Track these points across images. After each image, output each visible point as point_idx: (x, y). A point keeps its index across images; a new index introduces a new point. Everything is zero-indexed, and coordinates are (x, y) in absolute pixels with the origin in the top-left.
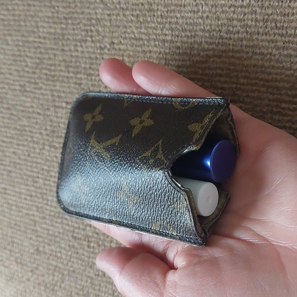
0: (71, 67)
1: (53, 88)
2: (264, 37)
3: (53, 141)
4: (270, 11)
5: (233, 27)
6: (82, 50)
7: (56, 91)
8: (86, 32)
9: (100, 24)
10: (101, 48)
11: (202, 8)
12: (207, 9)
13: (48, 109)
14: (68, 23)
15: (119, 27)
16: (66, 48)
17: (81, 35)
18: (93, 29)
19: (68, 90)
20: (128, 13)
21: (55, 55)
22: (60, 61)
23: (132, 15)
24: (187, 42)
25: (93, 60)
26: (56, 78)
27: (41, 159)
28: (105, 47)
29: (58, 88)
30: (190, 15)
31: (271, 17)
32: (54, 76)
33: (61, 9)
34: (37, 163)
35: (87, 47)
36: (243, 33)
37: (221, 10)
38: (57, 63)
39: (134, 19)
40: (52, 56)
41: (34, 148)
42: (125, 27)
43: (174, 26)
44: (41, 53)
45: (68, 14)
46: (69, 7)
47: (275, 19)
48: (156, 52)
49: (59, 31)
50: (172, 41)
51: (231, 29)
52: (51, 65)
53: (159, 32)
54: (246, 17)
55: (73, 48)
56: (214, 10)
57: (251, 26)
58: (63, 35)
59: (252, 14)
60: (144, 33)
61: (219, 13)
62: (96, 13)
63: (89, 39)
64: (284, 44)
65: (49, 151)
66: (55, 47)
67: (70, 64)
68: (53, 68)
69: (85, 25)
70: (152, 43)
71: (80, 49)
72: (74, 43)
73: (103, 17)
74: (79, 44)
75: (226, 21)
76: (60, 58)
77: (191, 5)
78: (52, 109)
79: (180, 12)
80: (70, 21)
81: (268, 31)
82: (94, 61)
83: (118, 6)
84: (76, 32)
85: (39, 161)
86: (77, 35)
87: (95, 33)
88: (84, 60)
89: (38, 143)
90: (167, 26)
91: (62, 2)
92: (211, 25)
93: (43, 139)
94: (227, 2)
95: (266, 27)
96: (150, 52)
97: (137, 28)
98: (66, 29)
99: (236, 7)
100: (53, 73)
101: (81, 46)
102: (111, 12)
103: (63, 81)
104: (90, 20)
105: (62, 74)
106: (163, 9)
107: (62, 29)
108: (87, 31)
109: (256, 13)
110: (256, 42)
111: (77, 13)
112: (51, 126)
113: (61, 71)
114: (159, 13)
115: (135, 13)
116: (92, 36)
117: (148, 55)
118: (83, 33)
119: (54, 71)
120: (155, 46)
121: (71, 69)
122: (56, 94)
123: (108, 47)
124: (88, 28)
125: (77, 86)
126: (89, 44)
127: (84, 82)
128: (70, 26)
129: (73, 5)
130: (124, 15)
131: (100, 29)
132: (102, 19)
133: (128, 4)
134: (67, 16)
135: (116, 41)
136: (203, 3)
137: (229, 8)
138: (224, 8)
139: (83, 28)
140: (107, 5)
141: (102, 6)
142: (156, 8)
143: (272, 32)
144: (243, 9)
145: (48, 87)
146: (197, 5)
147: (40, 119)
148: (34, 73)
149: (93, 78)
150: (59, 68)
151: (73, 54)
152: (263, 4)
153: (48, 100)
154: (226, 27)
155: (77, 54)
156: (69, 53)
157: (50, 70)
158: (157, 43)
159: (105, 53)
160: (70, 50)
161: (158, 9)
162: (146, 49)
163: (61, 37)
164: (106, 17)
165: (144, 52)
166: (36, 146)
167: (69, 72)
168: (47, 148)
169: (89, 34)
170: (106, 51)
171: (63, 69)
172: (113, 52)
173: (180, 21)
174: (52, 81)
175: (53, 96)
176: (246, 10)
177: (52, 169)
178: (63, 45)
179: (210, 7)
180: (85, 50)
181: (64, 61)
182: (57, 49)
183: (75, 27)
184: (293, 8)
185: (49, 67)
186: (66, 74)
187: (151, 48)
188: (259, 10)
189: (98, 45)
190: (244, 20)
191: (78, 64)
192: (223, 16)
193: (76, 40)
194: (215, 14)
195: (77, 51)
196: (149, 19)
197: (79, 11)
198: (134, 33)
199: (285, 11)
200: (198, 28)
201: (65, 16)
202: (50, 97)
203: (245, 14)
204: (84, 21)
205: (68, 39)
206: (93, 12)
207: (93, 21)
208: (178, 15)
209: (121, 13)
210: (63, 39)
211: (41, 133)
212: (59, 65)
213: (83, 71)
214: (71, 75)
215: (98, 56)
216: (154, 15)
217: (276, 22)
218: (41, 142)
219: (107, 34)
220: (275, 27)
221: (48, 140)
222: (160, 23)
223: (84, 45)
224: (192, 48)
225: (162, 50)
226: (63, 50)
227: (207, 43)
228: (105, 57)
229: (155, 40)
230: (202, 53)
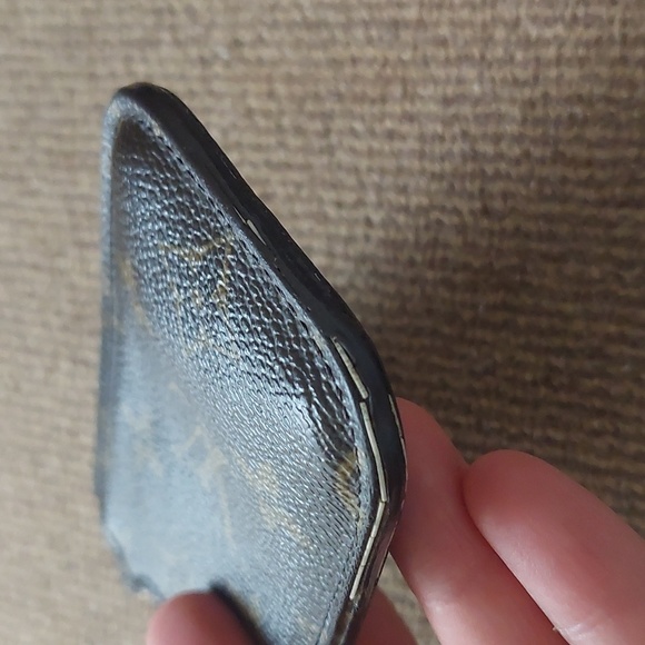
7: (83, 198)
8: (156, 18)
10: (203, 62)
13: (60, 254)
16: (101, 70)
17: (143, 27)
21: (71, 92)
22: (86, 109)
24: (471, 24)
26: (77, 161)
28: (216, 57)
32: (70, 155)
35: (161, 62)
38: (79, 115)
40: (62, 97)
41: (30, 367)
44: (30, 89)
48: (372, 62)
49: (77, 20)
50: (421, 24)
58: (89, 30)
63: (166, 36)
65: (72, 375)
68: (66, 131)
70: (359, 33)
72: (122, 52)
74: (136, 54)
76: (86, 100)
78: (73, 252)
84: (127, 18)
85: (46, 403)
86: (130, 27)
87: (182, 19)
89: (39, 352)
93: (52, 340)
96: (354, 61)
98: (96, 12)
100: (67, 147)
101: (145, 60)
107: (86, 12)
108: (159, 12)
112: (73, 302)
116: (173, 28)
117: (348, 70)
118: (148, 21)
119: (71, 139)
120: (370, 41)
122: (80, 207)
123: (226, 56)
126: (166, 51)
135: (246, 36)
139: (147, 4)
145: (57, 190)
148: (14, 149)
150: (85, 130)
157: (58, 137)
158: (374, 33)
159: (217, 77)
162: (339, 52)
163: (83, 38)
165: (335, 63)
168: (65, 365)
169: (166, 20)
170: (218, 69)
172: (240, 69)
175: (72, 213)
187: (355, 51)
189: (194, 52)
193: (129, 43)
198: (300, 8)
202: (64, 219)
205: (106, 42)
210: (92, 42)
211: (45, 325)
212: (85, 122)
218: (48, 348)
219: (218, 18)
221: (67, 344)
223: (151, 55)
224: (488, 41)
225: (392, 55)
226: (93, 76)
227: (535, 19)
228: (218, 86)
229: (366, 24)
230: (519, 56)
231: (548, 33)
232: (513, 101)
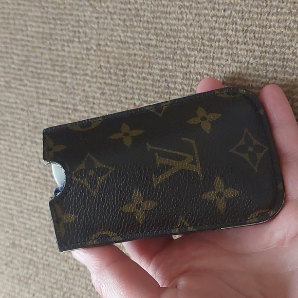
0: (57, 65)
1: (38, 85)
2: (243, 46)
3: (35, 137)
4: (249, 23)
5: (214, 36)
6: (69, 50)
7: (41, 88)
8: (73, 33)
9: (88, 26)
10: (88, 49)
11: (186, 16)
12: (191, 17)
13: (32, 106)
14: (57, 24)
15: (106, 29)
16: (53, 48)
17: (69, 36)
18: (81, 30)
19: (53, 88)
20: (115, 17)
21: (42, 53)
22: (46, 60)
23: (120, 19)
24: (171, 48)
25: (79, 59)
26: (41, 76)
27: (22, 154)
28: (92, 48)
29: (43, 85)
30: (174, 22)
31: (250, 28)
32: (39, 74)
33: (50, 10)
34: (17, 158)
35: (74, 47)
36: (223, 42)
37: (204, 19)
38: (44, 61)
39: (121, 23)
40: (39, 55)
41: (16, 143)
42: (112, 30)
43: (159, 32)
44: (28, 51)
45: (57, 14)
46: (59, 8)
47: (253, 31)
48: (140, 56)
49: (47, 31)
50: (156, 46)
51: (213, 37)
52: (38, 63)
53: (145, 36)
54: (227, 27)
55: (60, 48)
56: (197, 19)
57: (231, 35)
58: (51, 34)
59: (233, 24)
60: (130, 37)
61: (202, 22)
62: (85, 16)
63: (76, 40)
64: (261, 53)
65: (30, 147)
66: (42, 46)
67: (57, 63)
68: (39, 66)
69: (73, 26)
70: (137, 46)
71: (66, 49)
72: (61, 43)
73: (91, 20)
74: (66, 44)
75: (208, 30)
76: (47, 57)
77: (176, 13)
78: (36, 106)
79: (166, 18)
80: (58, 22)
81: (247, 41)
82: (80, 61)
83: (106, 10)
84: (64, 32)
85: (20, 156)
86: (65, 35)
87: (82, 35)
88: (70, 59)
89: (19, 138)
90: (153, 31)
91: (52, 3)
92: (194, 33)
93: (25, 134)
94: (210, 12)
95: (245, 37)
96: (135, 55)
97: (123, 32)
98: (54, 29)
99: (218, 17)
100: (39, 71)
101: (68, 46)
102: (100, 16)
103: (48, 79)
104: (78, 21)
105: (48, 72)
106: (149, 15)
107: (50, 28)
108: (75, 32)
109: (236, 24)
110: (235, 51)
111: (66, 14)
112: (34, 122)
113: (47, 69)
114: (145, 19)
115: (122, 18)
116: (79, 38)
117: (133, 57)
118: (71, 34)
119: (40, 69)
120: (140, 49)
121: (57, 68)
122: (40, 91)
123: (95, 48)
124: (76, 29)
125: (61, 85)
126: (76, 44)
127: (69, 80)
128: (58, 27)
129: (62, 7)
130: (112, 19)
131: (87, 31)
132: (90, 21)
133: (116, 8)
134: (56, 17)
135: (102, 43)
136: (188, 12)
137: (212, 17)
138: (207, 18)
139: (71, 29)
140: (95, 8)
141: (91, 9)
142: (142, 14)
143: (250, 42)
144: (225, 19)
145: (33, 85)
146: (181, 13)
147: (23, 115)
148: (20, 70)
149: (78, 77)
150: (45, 66)
151: (60, 53)
152: (243, 16)
153: (32, 97)
154: (208, 35)
155: (63, 53)
156: (56, 52)
157: (36, 68)
158: (142, 47)
159: (91, 54)
160: (57, 50)
161: (144, 15)
162: (131, 52)
163: (48, 37)
164: (94, 20)
165: (129, 55)
166: (17, 141)
167: (54, 70)
168: (29, 143)
169: (77, 35)
170: (92, 52)
171: (49, 67)
172: (99, 53)
173: (165, 27)
174: (37, 78)
175: (37, 93)
176: (228, 21)
177: (32, 164)
178: (50, 44)
179: (194, 16)
180: (72, 50)
181: (51, 59)
182: (44, 48)
183: (63, 28)
184: (271, 21)
185: (35, 65)
186: (52, 73)
187: (135, 52)
188: (239, 21)
189: (85, 46)
190: (225, 30)
191: (64, 63)
192: (206, 24)
193: (63, 40)
194: (198, 22)
195: (64, 51)
196: (135, 24)
197: (68, 12)
198: (120, 36)
199: (263, 23)
200: (182, 35)
201: (54, 16)
202: (35, 94)
203: (226, 24)
204: (72, 23)
205: (56, 39)
206: (82, 14)
207: (82, 23)
208: (164, 22)
209: (109, 17)
210: (51, 38)
211: (23, 129)
212: (46, 64)
213: (69, 70)
214: (57, 73)
215: (84, 57)
216: (141, 21)
217: (254, 33)
218: (23, 137)
219: (94, 36)
220: (253, 38)
221: (30, 136)
222: (145, 28)
223: (71, 45)
224: (175, 53)
225: (147, 54)
226: (50, 49)
227: (189, 49)
228: (91, 57)
229: (140, 44)
230: (184, 59)
231: (193, 53)
232: (181, 72)
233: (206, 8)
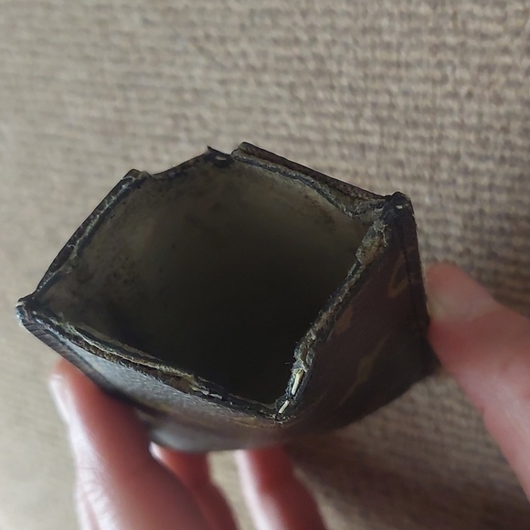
12: (467, 76)
14: (130, 99)
15: (249, 110)
20: (267, 78)
23: (278, 84)
24: (423, 154)
30: (421, 88)
37: (503, 79)
39: (284, 93)
42: (265, 111)
43: (384, 113)
50: (382, 149)
53: (349, 125)
56: (484, 78)
58: (122, 124)
60: (311, 128)
63: (182, 135)
69: (169, 103)
70: (334, 150)
72: (148, 144)
75: (518, 108)
79: (399, 80)
83: (241, 63)
87: (194, 124)
90: (368, 112)
92: (480, 115)
97: (294, 115)
98: (126, 111)
106: (352, 71)
114: (345, 81)
116: (188, 130)
120: (343, 157)
124: (176, 110)
128: (135, 106)
130: (259, 84)
136: (456, 61)
142: (335, 70)
158: (346, 151)
161: (340, 72)
164: (217, 87)
169: (182, 124)
173: (400, 102)
179: (475, 72)
192: (510, 94)
194: (489, 87)
196: (321, 95)
197: (149, 70)
198: (285, 125)
200: (448, 120)
204: (165, 96)
205: (134, 135)
207: (188, 97)
208: (394, 88)
209: (251, 80)
216: (333, 87)
219: (223, 127)
222: (349, 105)
224: (435, 167)
225: (361, 169)
227: (471, 155)
229: (340, 144)
230: (460, 180)
231: (483, 166)
232: (456, 212)
233: (506, 51)
